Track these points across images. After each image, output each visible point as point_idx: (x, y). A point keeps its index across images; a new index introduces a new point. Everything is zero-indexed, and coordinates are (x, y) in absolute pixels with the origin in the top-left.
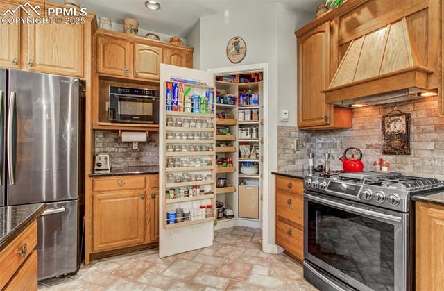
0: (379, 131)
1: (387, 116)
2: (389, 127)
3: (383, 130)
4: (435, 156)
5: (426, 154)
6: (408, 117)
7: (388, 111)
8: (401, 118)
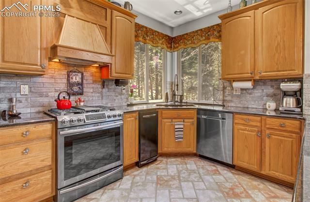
0: (65, 81)
1: (70, 72)
2: (72, 79)
3: (68, 80)
4: (93, 95)
5: (90, 94)
6: (82, 74)
7: (71, 69)
8: (79, 74)
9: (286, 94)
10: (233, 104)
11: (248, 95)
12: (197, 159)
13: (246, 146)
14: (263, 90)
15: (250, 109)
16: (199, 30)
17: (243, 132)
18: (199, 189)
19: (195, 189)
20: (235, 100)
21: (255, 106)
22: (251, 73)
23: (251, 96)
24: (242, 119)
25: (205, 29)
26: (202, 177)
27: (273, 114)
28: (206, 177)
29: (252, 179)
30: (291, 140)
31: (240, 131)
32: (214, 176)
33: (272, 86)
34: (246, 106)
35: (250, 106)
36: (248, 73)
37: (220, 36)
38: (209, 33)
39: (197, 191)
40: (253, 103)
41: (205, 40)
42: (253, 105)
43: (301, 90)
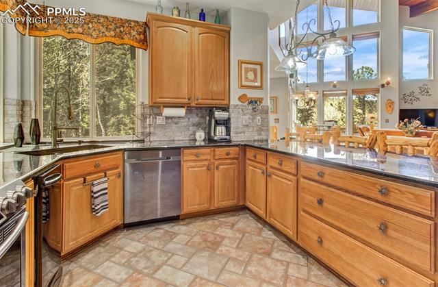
9: (218, 123)
10: (155, 138)
11: (174, 125)
12: (125, 232)
13: (197, 186)
14: (189, 119)
15: (176, 142)
16: (104, 17)
17: (193, 169)
18: (184, 265)
19: (180, 269)
20: (158, 132)
21: (181, 138)
22: (189, 99)
23: (177, 125)
24: (192, 154)
25: (114, 19)
26: (165, 249)
27: (203, 144)
28: (168, 246)
29: (204, 221)
30: (233, 166)
31: (190, 169)
32: (175, 240)
33: (197, 115)
34: (172, 139)
35: (176, 139)
36: (185, 99)
37: (145, 40)
38: (122, 29)
39: (185, 268)
40: (179, 134)
41: (115, 36)
42: (180, 136)
43: (229, 119)
